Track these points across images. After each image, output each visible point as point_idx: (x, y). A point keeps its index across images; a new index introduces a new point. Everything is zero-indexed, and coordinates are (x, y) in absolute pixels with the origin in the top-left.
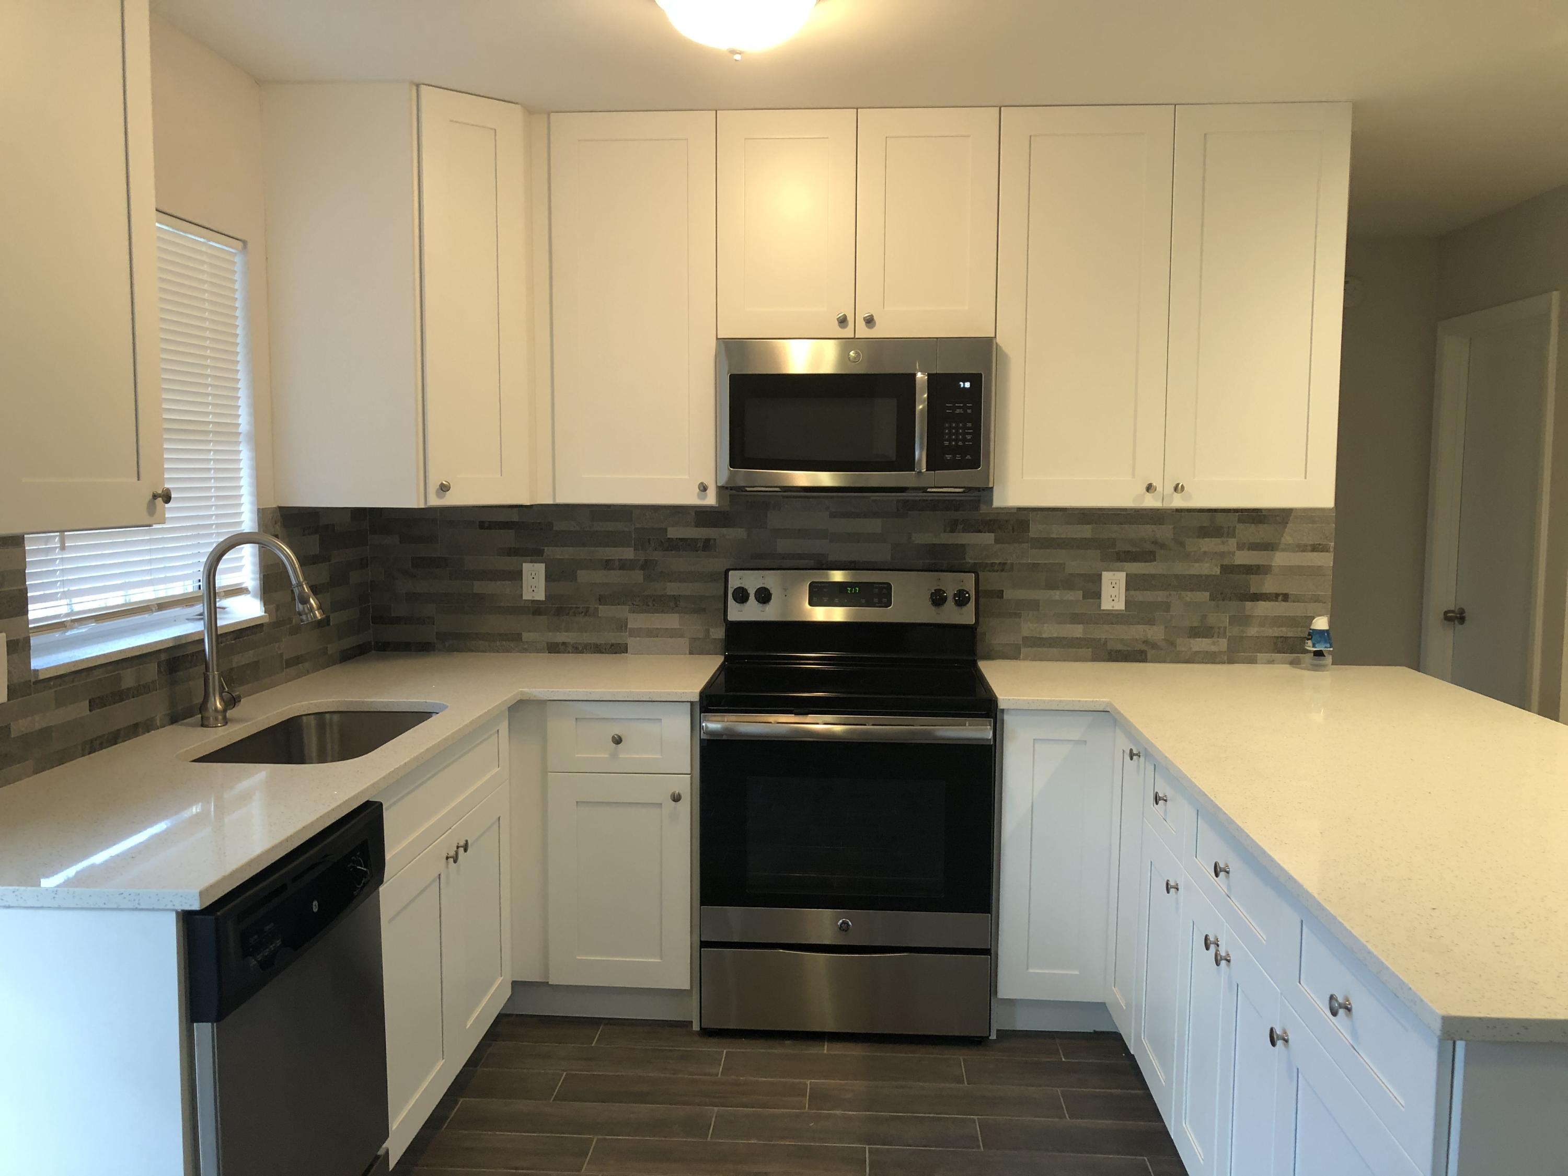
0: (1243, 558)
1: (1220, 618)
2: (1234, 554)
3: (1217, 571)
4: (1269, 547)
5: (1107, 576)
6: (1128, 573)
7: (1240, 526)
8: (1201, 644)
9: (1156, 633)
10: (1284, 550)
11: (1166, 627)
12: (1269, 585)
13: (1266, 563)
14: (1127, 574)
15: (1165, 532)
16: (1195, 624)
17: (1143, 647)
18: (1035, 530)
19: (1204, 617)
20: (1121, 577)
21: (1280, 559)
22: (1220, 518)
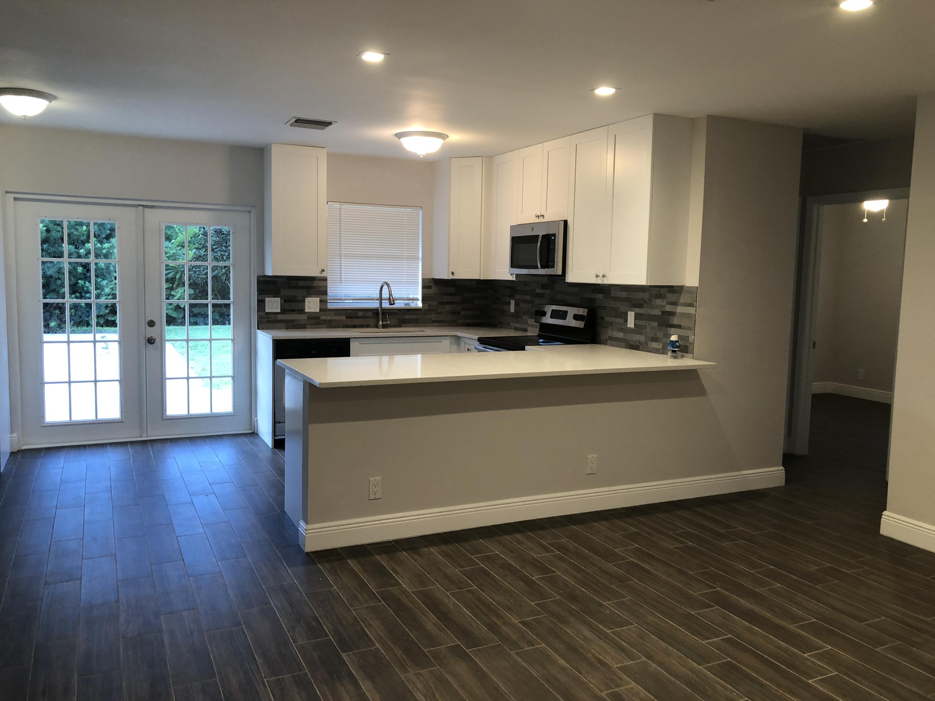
0: (668, 308)
1: (660, 334)
2: (666, 306)
3: (660, 313)
4: (675, 304)
5: (629, 313)
6: (637, 312)
7: (668, 295)
8: (655, 345)
9: (642, 338)
10: (680, 305)
11: (645, 337)
12: (675, 321)
13: (675, 311)
14: (635, 313)
15: (646, 296)
16: (653, 336)
17: (638, 344)
18: (613, 293)
19: (656, 333)
20: (633, 313)
21: (680, 309)
22: (662, 290)
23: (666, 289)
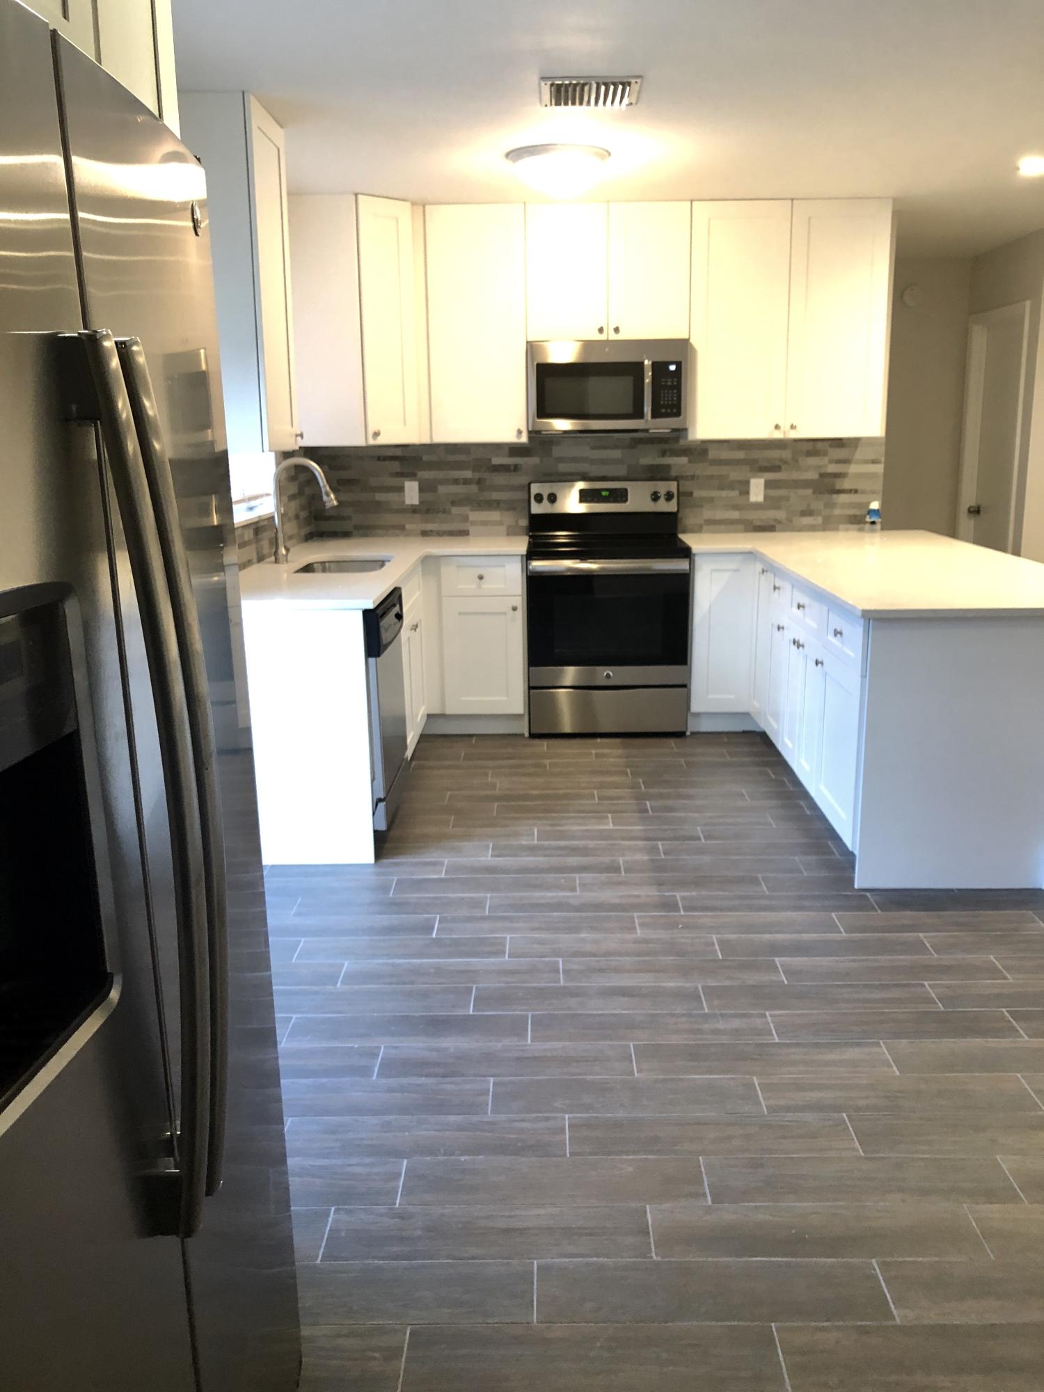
0: (832, 468)
1: (818, 505)
2: (826, 466)
3: (817, 476)
4: (846, 461)
5: (753, 481)
7: (831, 450)
8: (807, 520)
9: (781, 515)
10: (856, 463)
11: (787, 511)
12: (847, 484)
13: (845, 471)
14: (765, 480)
15: (786, 454)
16: (804, 509)
17: (773, 523)
18: (712, 454)
19: (809, 505)
20: (761, 481)
21: (853, 469)
22: (819, 445)
23: (827, 444)
